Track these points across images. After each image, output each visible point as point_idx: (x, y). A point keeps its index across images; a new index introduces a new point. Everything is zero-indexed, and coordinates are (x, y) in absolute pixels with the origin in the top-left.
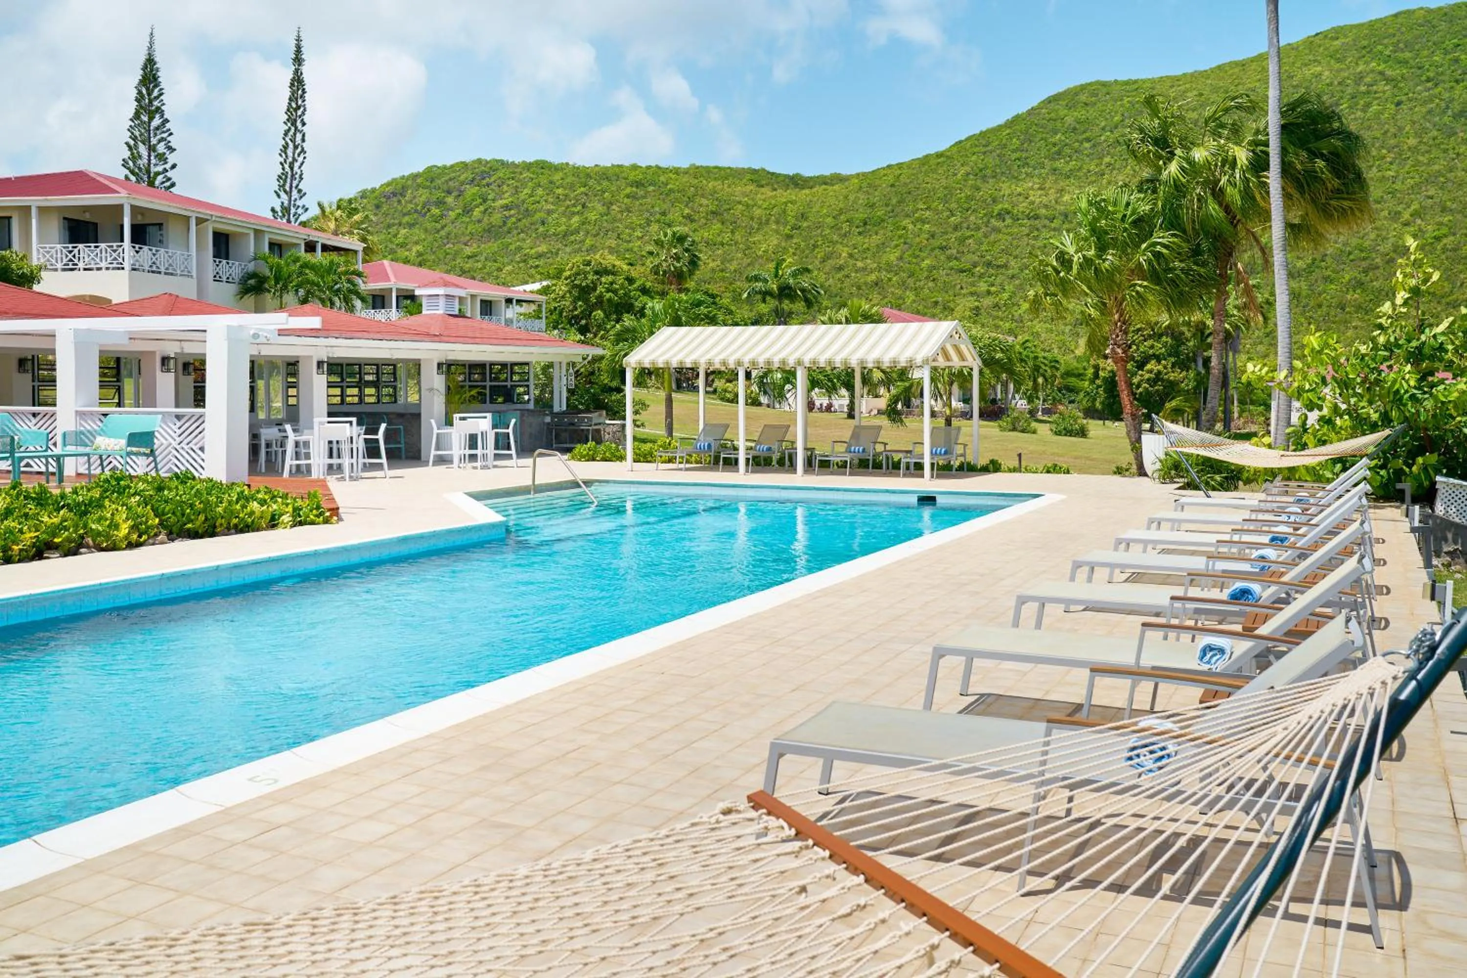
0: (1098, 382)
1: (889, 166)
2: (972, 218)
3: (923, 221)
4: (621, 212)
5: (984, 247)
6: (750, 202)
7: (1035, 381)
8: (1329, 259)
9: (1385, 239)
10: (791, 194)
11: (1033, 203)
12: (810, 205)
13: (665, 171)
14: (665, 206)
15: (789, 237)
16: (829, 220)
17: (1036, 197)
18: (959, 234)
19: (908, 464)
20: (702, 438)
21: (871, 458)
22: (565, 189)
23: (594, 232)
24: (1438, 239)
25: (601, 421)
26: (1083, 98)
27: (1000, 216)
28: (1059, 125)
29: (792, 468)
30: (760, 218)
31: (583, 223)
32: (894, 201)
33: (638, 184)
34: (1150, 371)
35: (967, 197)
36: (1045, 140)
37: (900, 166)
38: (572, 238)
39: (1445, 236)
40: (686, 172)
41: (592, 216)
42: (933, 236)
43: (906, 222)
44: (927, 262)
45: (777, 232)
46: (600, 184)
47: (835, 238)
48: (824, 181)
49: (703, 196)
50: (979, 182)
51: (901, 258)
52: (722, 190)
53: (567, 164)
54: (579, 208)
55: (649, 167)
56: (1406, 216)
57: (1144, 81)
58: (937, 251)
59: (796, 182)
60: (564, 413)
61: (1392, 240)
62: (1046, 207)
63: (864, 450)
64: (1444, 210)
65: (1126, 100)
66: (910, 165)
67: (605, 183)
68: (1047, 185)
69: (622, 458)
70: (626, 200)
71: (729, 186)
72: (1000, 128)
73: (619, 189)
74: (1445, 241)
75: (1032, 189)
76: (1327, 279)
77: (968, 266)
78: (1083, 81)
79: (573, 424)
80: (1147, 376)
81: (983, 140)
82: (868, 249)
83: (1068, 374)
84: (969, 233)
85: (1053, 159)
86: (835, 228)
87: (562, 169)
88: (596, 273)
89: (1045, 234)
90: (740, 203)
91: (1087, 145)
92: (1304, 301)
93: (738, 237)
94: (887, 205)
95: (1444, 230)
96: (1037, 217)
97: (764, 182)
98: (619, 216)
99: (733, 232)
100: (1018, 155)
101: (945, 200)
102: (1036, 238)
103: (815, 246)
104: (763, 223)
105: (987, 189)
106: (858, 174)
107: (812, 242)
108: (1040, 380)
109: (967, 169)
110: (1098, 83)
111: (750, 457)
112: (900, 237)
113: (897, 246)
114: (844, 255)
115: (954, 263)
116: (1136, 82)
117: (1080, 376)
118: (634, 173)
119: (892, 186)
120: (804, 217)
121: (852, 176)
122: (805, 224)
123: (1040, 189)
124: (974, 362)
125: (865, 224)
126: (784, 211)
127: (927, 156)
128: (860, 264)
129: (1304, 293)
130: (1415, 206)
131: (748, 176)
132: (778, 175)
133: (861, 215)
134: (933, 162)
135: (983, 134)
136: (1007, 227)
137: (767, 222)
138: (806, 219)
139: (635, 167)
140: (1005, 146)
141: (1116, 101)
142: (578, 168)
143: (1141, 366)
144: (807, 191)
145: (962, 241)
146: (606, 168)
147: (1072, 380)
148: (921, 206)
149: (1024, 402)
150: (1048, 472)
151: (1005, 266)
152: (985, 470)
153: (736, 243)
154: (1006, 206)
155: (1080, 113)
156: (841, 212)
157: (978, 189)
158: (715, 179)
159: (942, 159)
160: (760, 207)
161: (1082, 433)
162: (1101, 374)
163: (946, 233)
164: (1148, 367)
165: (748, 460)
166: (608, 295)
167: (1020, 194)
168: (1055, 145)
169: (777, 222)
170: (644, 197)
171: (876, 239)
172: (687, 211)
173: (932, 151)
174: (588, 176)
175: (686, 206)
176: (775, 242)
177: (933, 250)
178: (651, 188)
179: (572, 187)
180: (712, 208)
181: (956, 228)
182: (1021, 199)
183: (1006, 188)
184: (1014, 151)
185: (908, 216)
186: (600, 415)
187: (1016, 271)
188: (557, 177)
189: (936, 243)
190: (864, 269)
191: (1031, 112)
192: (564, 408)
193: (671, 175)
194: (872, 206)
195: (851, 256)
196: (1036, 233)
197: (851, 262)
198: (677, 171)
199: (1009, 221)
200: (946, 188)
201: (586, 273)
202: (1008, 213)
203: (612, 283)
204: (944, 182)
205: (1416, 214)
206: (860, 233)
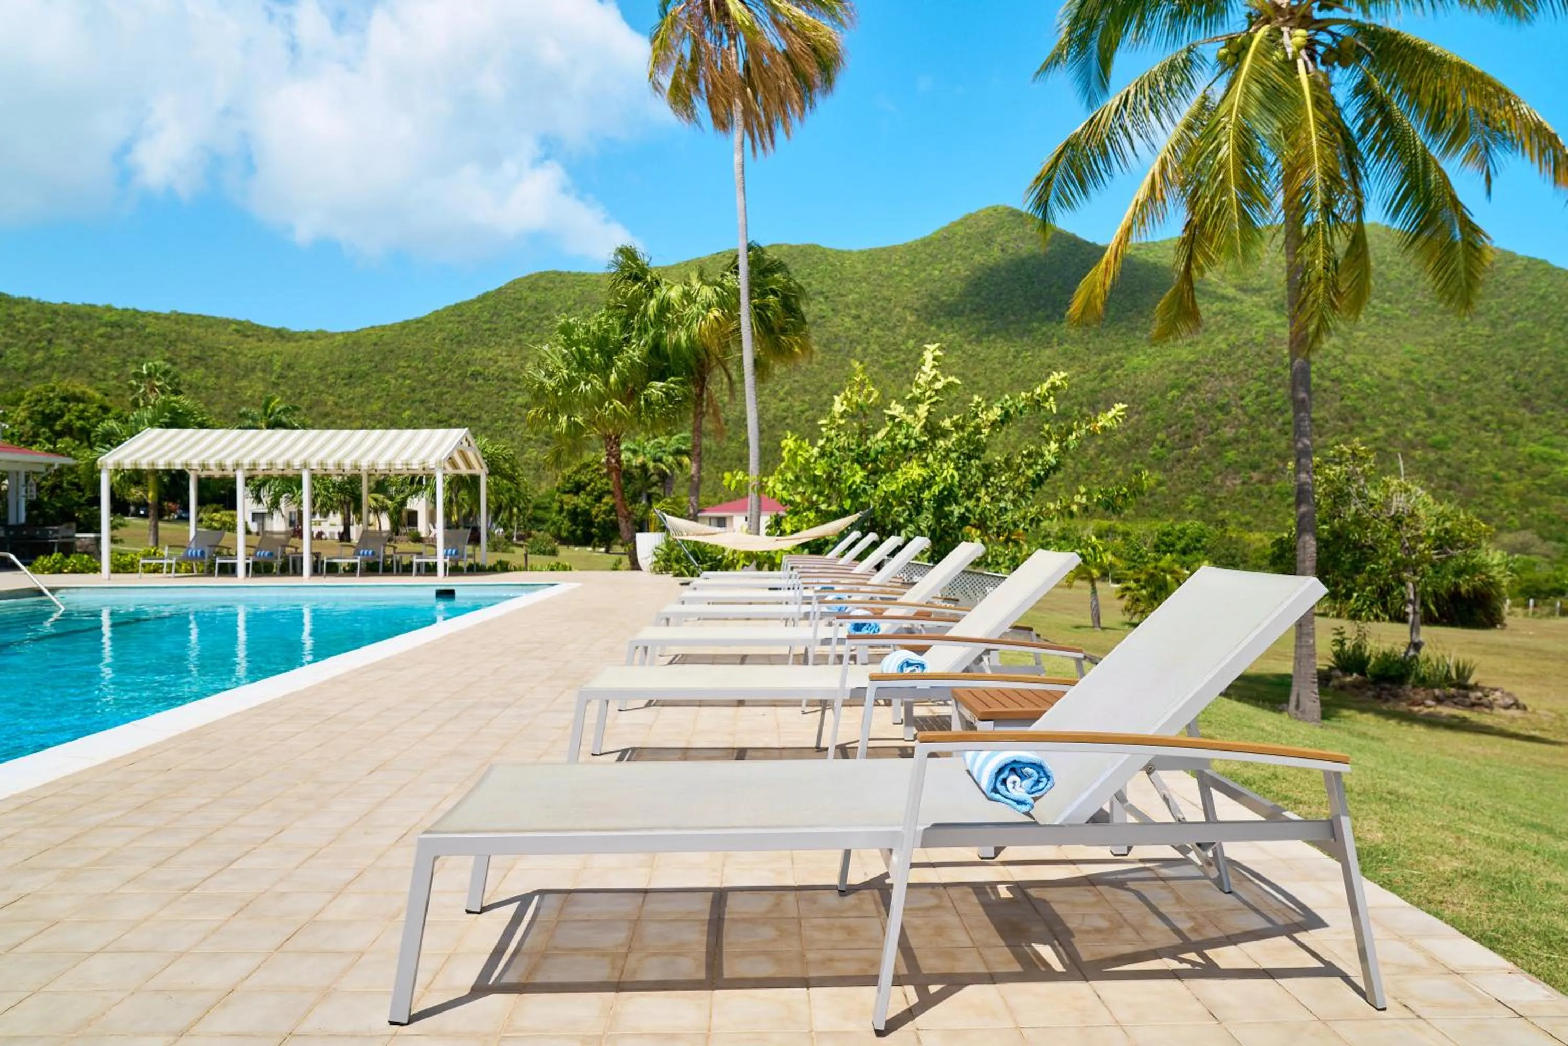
0: (564, 514)
1: (373, 328)
2: (449, 376)
3: (405, 377)
4: (94, 351)
5: (459, 403)
6: (236, 351)
7: (511, 511)
8: (730, 423)
9: (768, 410)
10: (277, 346)
11: (502, 367)
12: (297, 355)
13: (144, 315)
14: (144, 348)
15: (276, 385)
16: (315, 371)
17: (503, 361)
18: (437, 390)
19: (419, 565)
20: (193, 546)
21: (381, 560)
22: (27, 323)
23: (62, 369)
24: (803, 412)
25: (70, 533)
26: (542, 283)
27: (474, 376)
28: (522, 303)
29: (298, 572)
30: (246, 366)
31: (50, 359)
32: (377, 358)
33: (116, 325)
34: (607, 504)
35: (444, 358)
36: (511, 315)
37: (383, 328)
38: (36, 373)
39: (807, 410)
40: (167, 318)
41: (60, 352)
42: (414, 390)
43: (388, 377)
44: (408, 413)
45: (264, 380)
46: (70, 322)
47: (322, 388)
48: (311, 336)
49: (185, 341)
50: (454, 346)
51: (384, 409)
52: (206, 337)
53: (30, 299)
54: (44, 343)
55: (126, 310)
56: (782, 394)
57: (591, 275)
58: (417, 404)
59: (281, 335)
60: (22, 525)
61: (773, 411)
62: (512, 370)
63: (373, 553)
64: (806, 391)
65: (577, 288)
66: (392, 327)
67: (75, 322)
68: (514, 353)
69: (97, 570)
70: (99, 340)
71: (213, 334)
72: (472, 302)
73: (92, 329)
74: (807, 414)
75: (501, 355)
76: (729, 438)
77: (446, 418)
78: (542, 270)
79: (33, 537)
80: (603, 508)
81: (458, 311)
82: (353, 399)
83: (537, 507)
84: (445, 390)
85: (518, 332)
86: (322, 379)
87: (24, 303)
88: (64, 399)
89: (512, 393)
90: (225, 350)
91: (546, 322)
92: (713, 455)
93: (222, 381)
94: (371, 361)
95: (806, 406)
96: (505, 379)
97: (249, 333)
98: (92, 354)
99: (218, 377)
100: (488, 326)
101: (424, 359)
102: (504, 397)
103: (301, 394)
104: (249, 371)
105: (462, 354)
106: (343, 333)
107: (298, 390)
108: (515, 510)
109: (445, 334)
110: (555, 272)
111: (250, 561)
112: (383, 390)
113: (379, 398)
114: (330, 403)
115: (432, 415)
116: (584, 275)
117: (546, 509)
118: (109, 314)
119: (375, 344)
120: (290, 367)
121: (337, 334)
122: (292, 374)
123: (509, 355)
124: (481, 471)
125: (351, 376)
126: (271, 361)
127: (407, 321)
128: (345, 412)
129: (714, 448)
130: (787, 388)
131: (234, 327)
132: (264, 328)
133: (345, 369)
134: (414, 326)
135: (457, 306)
136: (479, 386)
137: (253, 369)
138: (292, 369)
139: (109, 309)
140: (477, 318)
141: (569, 288)
142: (43, 304)
143: (599, 499)
144: (293, 344)
145: (441, 395)
146: (76, 307)
147: (540, 513)
148: (402, 363)
149: (502, 530)
150: (552, 570)
151: (479, 418)
152: (492, 570)
153: (221, 388)
154: (478, 368)
155: (540, 296)
156: (326, 364)
157: (454, 352)
158: (199, 327)
159: (420, 325)
160: (246, 356)
161: (553, 553)
162: (566, 507)
163: (425, 388)
164: (604, 500)
165: (247, 565)
166: (79, 424)
167: (490, 359)
168: (519, 320)
169: (264, 370)
170: (121, 338)
171: (361, 390)
172: (167, 355)
173: (411, 317)
174: (55, 312)
175: (167, 349)
176: (262, 389)
177: (413, 402)
178: (128, 330)
179: (36, 322)
180: (196, 353)
181: (434, 385)
182: (491, 363)
183: (479, 353)
184: (486, 322)
185: (390, 371)
186: (69, 528)
187: (487, 424)
188: (17, 310)
189: (418, 396)
190: (350, 417)
191: (499, 291)
192: (22, 520)
193: (150, 319)
194: (357, 361)
195: (336, 404)
196: (503, 393)
197: (338, 410)
198: (157, 316)
199: (480, 381)
200: (424, 350)
201: (50, 400)
202: (481, 374)
203: (83, 411)
204: (423, 345)
205: (788, 393)
206: (346, 385)
